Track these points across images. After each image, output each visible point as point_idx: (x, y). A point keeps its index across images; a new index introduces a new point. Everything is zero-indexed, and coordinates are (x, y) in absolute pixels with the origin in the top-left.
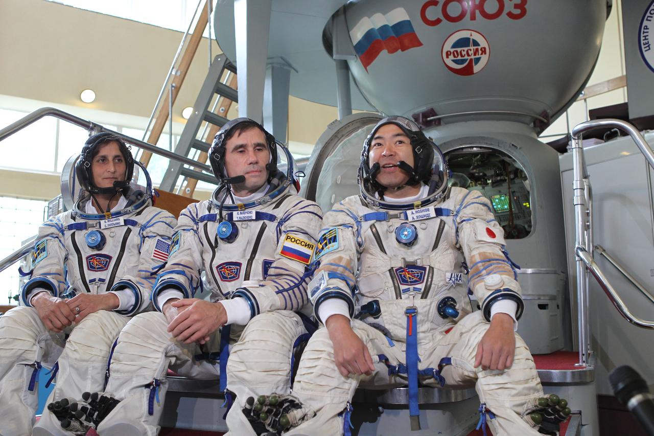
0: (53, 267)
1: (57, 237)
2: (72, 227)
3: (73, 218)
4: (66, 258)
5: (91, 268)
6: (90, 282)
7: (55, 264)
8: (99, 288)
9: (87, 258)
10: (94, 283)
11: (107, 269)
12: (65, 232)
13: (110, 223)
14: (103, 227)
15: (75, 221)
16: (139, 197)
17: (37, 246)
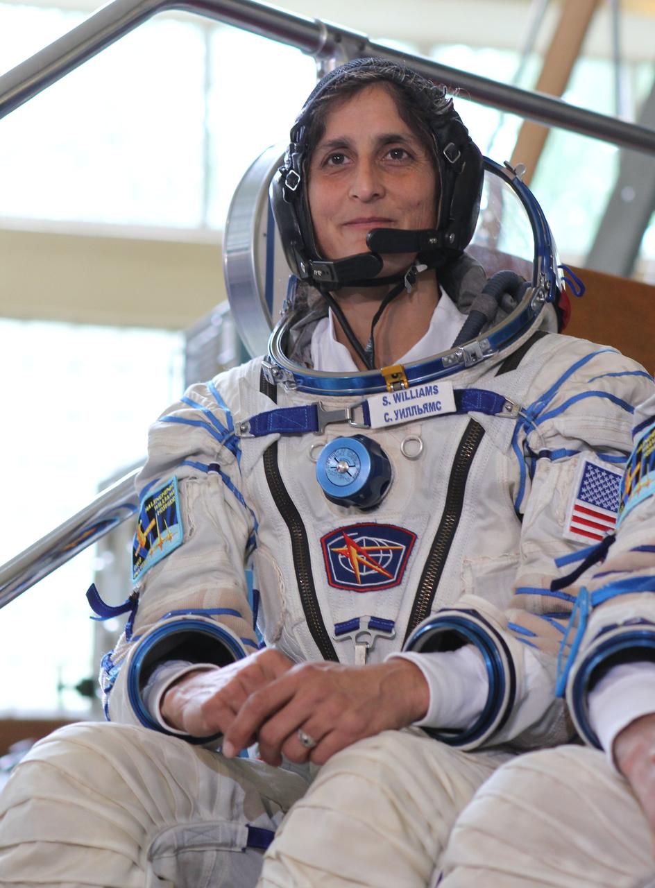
0: (209, 586)
1: (216, 468)
2: (266, 427)
3: (270, 390)
4: (252, 543)
5: (342, 577)
6: (337, 634)
7: (213, 570)
8: (372, 655)
9: (325, 540)
10: (353, 634)
11: (398, 582)
12: (242, 445)
13: (403, 405)
14: (377, 421)
15: (274, 399)
16: (508, 299)
17: (147, 503)
